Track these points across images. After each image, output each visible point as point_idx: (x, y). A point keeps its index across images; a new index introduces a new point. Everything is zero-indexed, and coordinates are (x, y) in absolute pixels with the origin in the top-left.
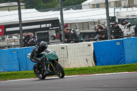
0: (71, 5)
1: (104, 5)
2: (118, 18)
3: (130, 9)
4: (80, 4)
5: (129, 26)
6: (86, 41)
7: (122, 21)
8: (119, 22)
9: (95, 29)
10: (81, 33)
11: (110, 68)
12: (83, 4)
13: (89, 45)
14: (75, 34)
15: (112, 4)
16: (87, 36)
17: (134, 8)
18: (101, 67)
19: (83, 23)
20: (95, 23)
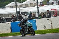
0: (1, 6)
1: (15, 7)
2: (21, 12)
3: (26, 8)
4: (5, 6)
5: (26, 16)
6: (7, 22)
7: (23, 13)
8: (22, 14)
9: (11, 17)
10: (5, 19)
11: (18, 34)
12: (6, 6)
13: (9, 24)
14: (2, 19)
15: (19, 6)
16: (8, 20)
17: (28, 8)
18: (14, 33)
19: (6, 14)
20: (11, 14)
